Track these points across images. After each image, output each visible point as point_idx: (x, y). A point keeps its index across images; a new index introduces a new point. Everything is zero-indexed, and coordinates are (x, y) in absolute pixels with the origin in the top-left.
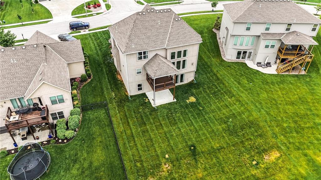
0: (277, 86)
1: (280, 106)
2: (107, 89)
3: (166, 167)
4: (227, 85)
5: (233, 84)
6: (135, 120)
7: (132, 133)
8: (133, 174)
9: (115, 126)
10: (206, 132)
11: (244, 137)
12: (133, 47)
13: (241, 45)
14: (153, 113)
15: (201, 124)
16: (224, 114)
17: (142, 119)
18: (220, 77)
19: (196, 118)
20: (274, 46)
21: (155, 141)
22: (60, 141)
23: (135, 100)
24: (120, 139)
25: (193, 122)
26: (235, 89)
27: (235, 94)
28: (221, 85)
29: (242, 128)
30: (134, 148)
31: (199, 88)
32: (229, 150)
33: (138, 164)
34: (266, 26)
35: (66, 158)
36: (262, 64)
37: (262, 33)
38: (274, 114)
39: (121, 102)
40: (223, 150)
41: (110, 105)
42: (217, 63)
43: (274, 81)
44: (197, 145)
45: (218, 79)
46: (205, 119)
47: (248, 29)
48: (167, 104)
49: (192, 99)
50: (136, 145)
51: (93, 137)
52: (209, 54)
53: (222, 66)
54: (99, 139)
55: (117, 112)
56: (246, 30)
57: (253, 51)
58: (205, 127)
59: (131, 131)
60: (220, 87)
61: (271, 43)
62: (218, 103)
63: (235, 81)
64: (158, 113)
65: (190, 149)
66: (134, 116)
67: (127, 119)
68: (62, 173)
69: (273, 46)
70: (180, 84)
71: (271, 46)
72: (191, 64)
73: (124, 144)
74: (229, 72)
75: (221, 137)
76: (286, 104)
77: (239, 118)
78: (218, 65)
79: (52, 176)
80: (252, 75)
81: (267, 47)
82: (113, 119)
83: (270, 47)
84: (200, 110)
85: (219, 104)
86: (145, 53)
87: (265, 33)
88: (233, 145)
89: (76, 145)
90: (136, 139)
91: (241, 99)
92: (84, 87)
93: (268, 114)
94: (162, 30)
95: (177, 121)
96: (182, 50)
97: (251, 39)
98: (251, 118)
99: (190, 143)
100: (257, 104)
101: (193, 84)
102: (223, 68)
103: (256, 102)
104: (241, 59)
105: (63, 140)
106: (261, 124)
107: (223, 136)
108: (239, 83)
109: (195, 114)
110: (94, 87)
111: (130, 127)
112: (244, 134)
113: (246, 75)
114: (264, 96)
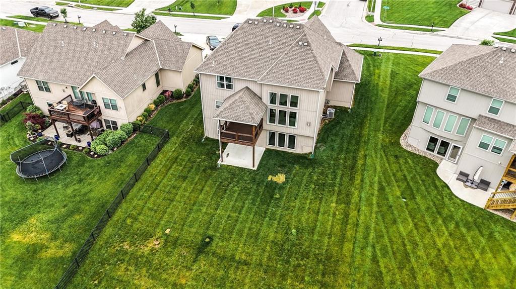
0: (452, 226)
1: (413, 260)
2: (192, 117)
3: (154, 243)
4: (357, 181)
5: (371, 186)
6: (181, 168)
7: (160, 182)
8: (114, 228)
9: (154, 164)
10: (246, 230)
11: (294, 271)
12: (213, 65)
13: (436, 125)
14: (209, 171)
15: (251, 216)
16: (299, 221)
17: (189, 172)
18: (360, 166)
19: (254, 205)
20: (501, 150)
21: (173, 206)
22: (92, 153)
23: (205, 144)
24: (143, 182)
25: (245, 208)
26: (363, 195)
27: (353, 201)
28: (346, 179)
29: (305, 255)
30: (144, 201)
31: (307, 168)
32: (254, 274)
33: (129, 221)
34: (490, 103)
35: (78, 173)
36: (469, 178)
37: (480, 115)
38: (385, 267)
39: (188, 140)
40: (245, 268)
41: (174, 139)
42: (379, 144)
43: (457, 217)
44: (216, 240)
45: (353, 167)
46: (266, 213)
47: (451, 98)
48: (238, 167)
49: (280, 178)
50: (149, 197)
51: (120, 165)
52: (382, 125)
53: (384, 152)
54: (123, 171)
55: (173, 150)
56: (448, 99)
57: (461, 147)
58: (252, 224)
59: (163, 179)
60: (341, 179)
61: (492, 141)
62: (308, 202)
63: (380, 183)
64: (215, 173)
65: (203, 240)
66: (184, 163)
68: (59, 187)
69: (497, 150)
70: (286, 151)
71: (494, 148)
72: (305, 123)
73: (140, 189)
74: (387, 165)
75: (259, 249)
76: (431, 264)
77: (316, 237)
78: (379, 146)
79: (49, 183)
80: (423, 188)
81: (483, 146)
82: (160, 156)
83: (490, 148)
84: (272, 197)
85: (311, 203)
86: (228, 79)
87: (486, 117)
88: (266, 272)
89: (99, 165)
90: (157, 191)
91: (353, 213)
92: (170, 105)
93: (375, 260)
94: (269, 54)
95: (226, 196)
96: (290, 94)
97: (458, 121)
98: (335, 250)
99: (210, 233)
100: (372, 235)
101: (306, 158)
102: (383, 155)
103: (375, 230)
104: (435, 153)
105: (95, 153)
106: (343, 269)
107: (264, 250)
108: (382, 189)
109: (259, 199)
110: (180, 110)
111: (167, 174)
112: (299, 265)
113: (411, 183)
114: (402, 229)
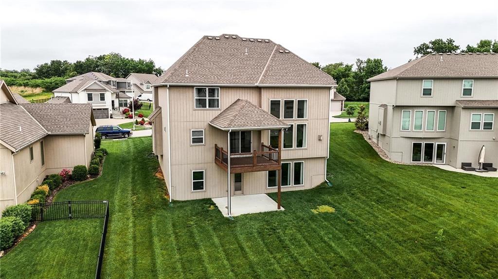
2: (124, 191)
4: (406, 189)
5: (421, 188)
6: (172, 239)
10: (373, 265)
12: (187, 76)
14: (224, 227)
15: (355, 250)
16: (416, 232)
17: (192, 237)
18: (386, 179)
19: (341, 238)
20: (491, 124)
23: (181, 207)
26: (428, 194)
27: (431, 201)
28: (393, 189)
29: (483, 262)
31: (339, 194)
34: (463, 85)
36: (473, 166)
37: (457, 101)
39: (146, 210)
45: (382, 181)
46: (367, 240)
47: (427, 92)
48: (261, 213)
49: (327, 209)
52: (354, 154)
53: (386, 167)
55: (131, 225)
56: (424, 94)
57: (446, 144)
58: (369, 257)
59: (153, 259)
60: (389, 191)
61: (482, 118)
62: (393, 214)
63: (423, 184)
64: (235, 227)
66: (170, 232)
67: (151, 237)
69: (488, 125)
70: (292, 189)
71: (485, 124)
72: (316, 138)
74: (404, 174)
78: (376, 166)
80: (460, 178)
81: (475, 126)
83: (482, 126)
84: (349, 225)
85: (397, 215)
86: (212, 91)
87: (463, 101)
91: (451, 208)
94: (252, 63)
95: (288, 242)
97: (437, 115)
101: (324, 188)
102: (388, 169)
104: (422, 161)
108: (435, 187)
109: (337, 232)
110: (96, 189)
113: (446, 178)
